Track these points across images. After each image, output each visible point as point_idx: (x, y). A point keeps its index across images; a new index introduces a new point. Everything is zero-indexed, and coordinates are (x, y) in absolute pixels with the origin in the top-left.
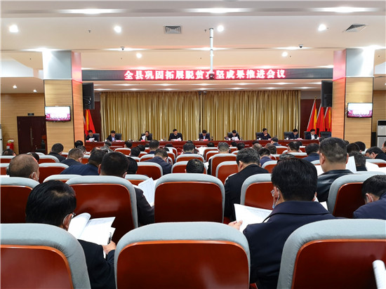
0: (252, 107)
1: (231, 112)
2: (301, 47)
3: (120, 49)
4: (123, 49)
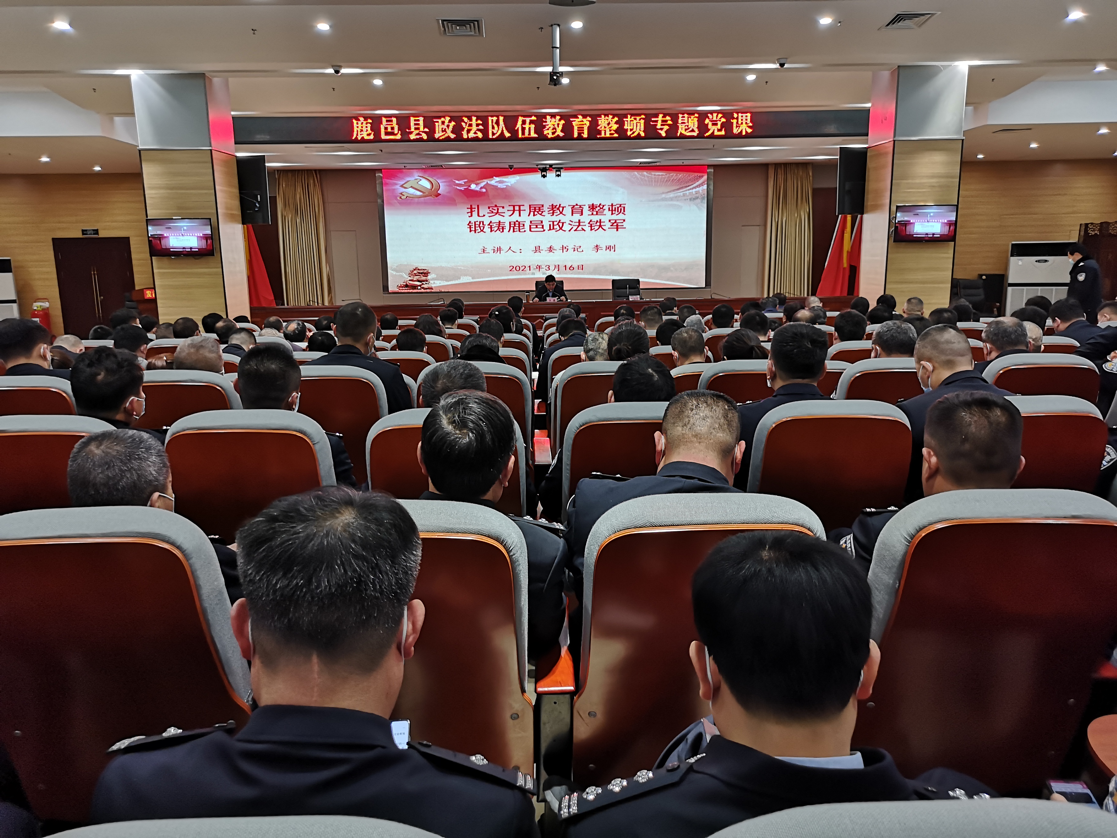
2: (782, 65)
3: (331, 71)
4: (337, 72)
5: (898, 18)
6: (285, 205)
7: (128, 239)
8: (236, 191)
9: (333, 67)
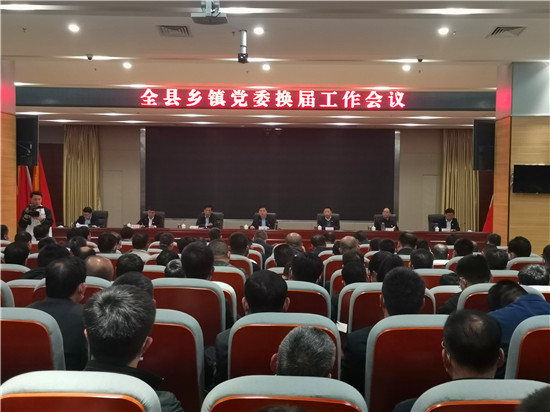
2: (420, 60)
3: (86, 58)
4: (90, 59)
5: (498, 30)
6: (69, 152)
8: (13, 141)
9: (87, 55)
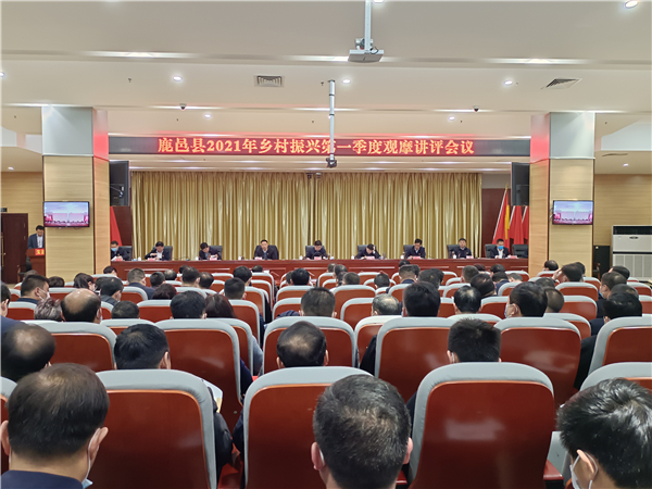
0: (400, 201)
1: (364, 208)
2: (476, 110)
3: (179, 107)
4: (183, 108)
5: (555, 82)
7: (27, 215)
